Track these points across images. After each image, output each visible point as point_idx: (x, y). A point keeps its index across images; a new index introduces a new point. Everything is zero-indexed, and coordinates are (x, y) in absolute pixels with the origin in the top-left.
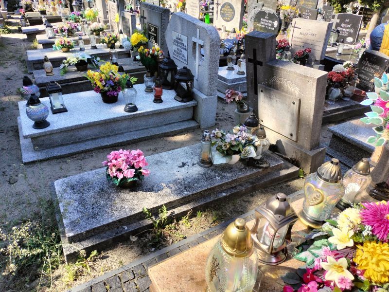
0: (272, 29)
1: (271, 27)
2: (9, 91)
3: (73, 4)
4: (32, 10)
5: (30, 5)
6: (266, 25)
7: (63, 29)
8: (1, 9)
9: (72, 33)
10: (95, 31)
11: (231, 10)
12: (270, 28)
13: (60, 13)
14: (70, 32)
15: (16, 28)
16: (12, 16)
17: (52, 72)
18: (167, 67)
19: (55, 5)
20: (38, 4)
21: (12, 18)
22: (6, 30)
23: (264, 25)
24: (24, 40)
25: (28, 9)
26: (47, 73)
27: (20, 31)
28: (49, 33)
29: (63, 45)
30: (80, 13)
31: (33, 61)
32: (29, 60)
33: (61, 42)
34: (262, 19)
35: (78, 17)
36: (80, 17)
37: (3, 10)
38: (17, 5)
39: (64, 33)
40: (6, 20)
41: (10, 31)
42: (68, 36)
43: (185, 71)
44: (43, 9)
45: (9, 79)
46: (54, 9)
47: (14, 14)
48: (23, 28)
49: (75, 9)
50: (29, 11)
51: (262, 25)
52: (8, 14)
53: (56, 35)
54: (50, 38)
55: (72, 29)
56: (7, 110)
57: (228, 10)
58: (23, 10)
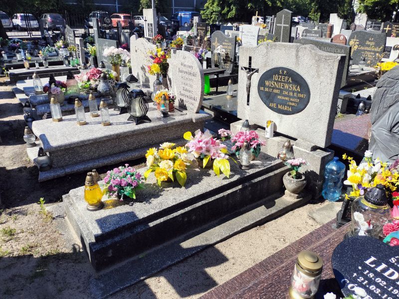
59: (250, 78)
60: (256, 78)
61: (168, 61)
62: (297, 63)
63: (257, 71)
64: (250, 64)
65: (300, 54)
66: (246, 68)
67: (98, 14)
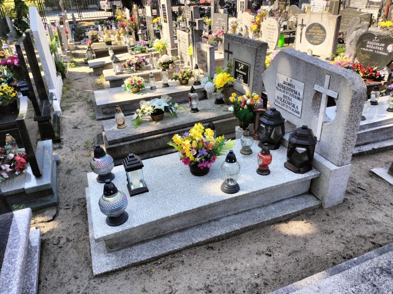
0: (384, 54)
1: (383, 51)
2: (76, 145)
3: (138, 33)
4: (97, 41)
5: (96, 36)
6: (374, 50)
7: (131, 63)
8: (69, 40)
9: (140, 67)
10: (164, 63)
11: (321, 31)
12: (381, 53)
13: (126, 42)
14: (139, 66)
15: (82, 60)
16: (79, 46)
17: (124, 123)
18: (272, 123)
19: (120, 35)
20: (104, 34)
21: (79, 49)
22: (73, 63)
23: (372, 49)
24: (90, 74)
25: (95, 40)
26: (119, 125)
27: (86, 64)
28: (117, 68)
29: (133, 85)
30: (147, 42)
31: (101, 105)
32: (98, 104)
33: (132, 82)
34: (368, 42)
35: (144, 47)
36: (146, 47)
37: (70, 42)
38: (83, 35)
39: (132, 68)
40: (73, 52)
41: (77, 65)
42: (136, 70)
43: (305, 132)
44: (108, 39)
45: (76, 128)
46: (119, 39)
47: (80, 44)
48: (89, 62)
49: (140, 37)
50: (95, 42)
51: (369, 48)
52: (75, 44)
53: (123, 70)
54: (117, 74)
55: (140, 63)
56: (74, 172)
57: (318, 31)
58: (90, 41)
59: (302, 29)
60: (305, 29)
61: (262, 23)
62: (322, 21)
63: (305, 26)
64: (302, 22)
65: (323, 16)
66: (300, 25)
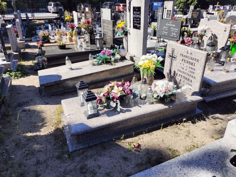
67: (108, 3)
